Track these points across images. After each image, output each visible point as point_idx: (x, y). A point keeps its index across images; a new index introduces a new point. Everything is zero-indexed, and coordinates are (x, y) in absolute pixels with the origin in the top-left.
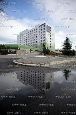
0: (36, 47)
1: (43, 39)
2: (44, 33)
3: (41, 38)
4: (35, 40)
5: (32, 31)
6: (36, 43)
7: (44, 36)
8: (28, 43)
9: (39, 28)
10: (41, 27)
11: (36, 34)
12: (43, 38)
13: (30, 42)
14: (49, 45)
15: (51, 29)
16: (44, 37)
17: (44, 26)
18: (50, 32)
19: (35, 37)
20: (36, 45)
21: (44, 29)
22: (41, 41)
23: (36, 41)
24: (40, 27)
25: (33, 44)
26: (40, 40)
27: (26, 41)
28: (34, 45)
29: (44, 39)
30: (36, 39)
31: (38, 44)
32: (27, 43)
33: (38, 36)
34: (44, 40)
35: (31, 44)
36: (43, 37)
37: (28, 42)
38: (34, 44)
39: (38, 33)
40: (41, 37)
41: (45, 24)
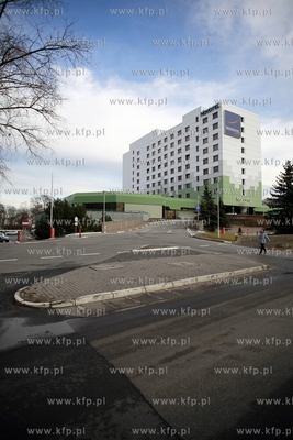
0: (188, 195)
1: (211, 165)
2: (216, 142)
3: (205, 161)
4: (184, 168)
5: (172, 136)
6: (188, 181)
7: (216, 153)
8: (159, 179)
9: (197, 124)
10: (205, 120)
11: (187, 147)
12: (211, 160)
13: (166, 178)
14: (237, 187)
15: (242, 125)
16: (216, 158)
17: (215, 115)
18: (238, 136)
19: (184, 158)
20: (188, 185)
21: (215, 126)
22: (206, 171)
23: (188, 171)
24: (201, 119)
25: (176, 183)
26: (202, 167)
27: (151, 174)
28: (180, 187)
29: (216, 164)
30: (188, 167)
31: (195, 185)
32: (157, 179)
33: (192, 152)
34: (216, 169)
35: (170, 185)
36: (210, 155)
37: (159, 175)
38: (180, 183)
39: (192, 143)
40: (205, 156)
41: (217, 107)
